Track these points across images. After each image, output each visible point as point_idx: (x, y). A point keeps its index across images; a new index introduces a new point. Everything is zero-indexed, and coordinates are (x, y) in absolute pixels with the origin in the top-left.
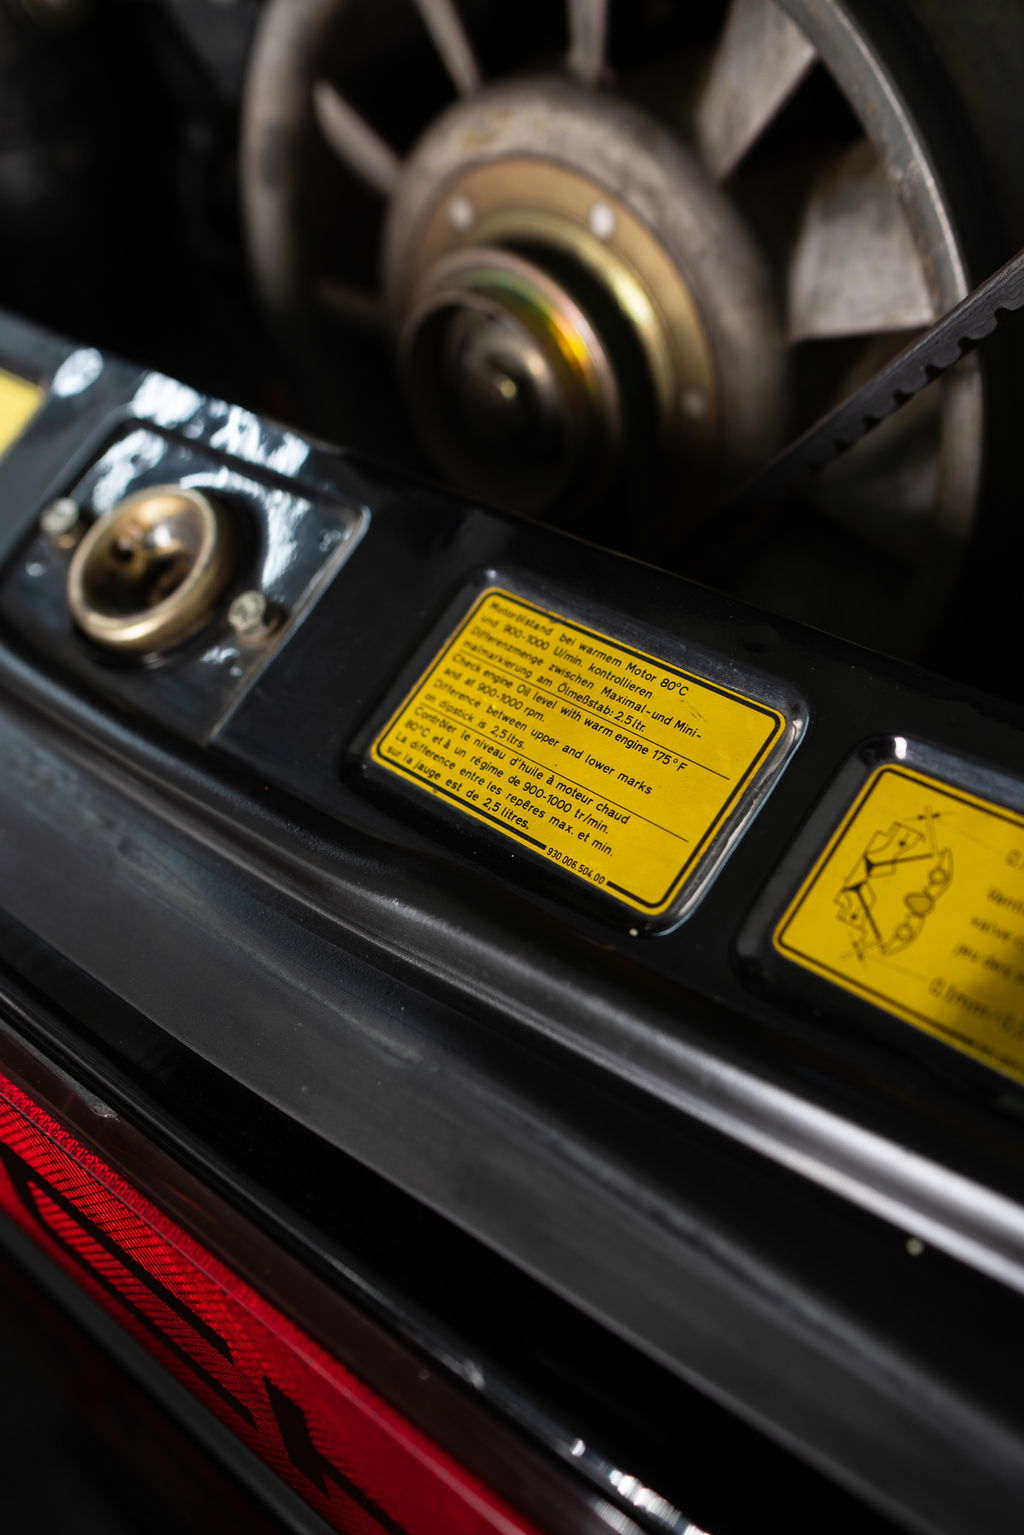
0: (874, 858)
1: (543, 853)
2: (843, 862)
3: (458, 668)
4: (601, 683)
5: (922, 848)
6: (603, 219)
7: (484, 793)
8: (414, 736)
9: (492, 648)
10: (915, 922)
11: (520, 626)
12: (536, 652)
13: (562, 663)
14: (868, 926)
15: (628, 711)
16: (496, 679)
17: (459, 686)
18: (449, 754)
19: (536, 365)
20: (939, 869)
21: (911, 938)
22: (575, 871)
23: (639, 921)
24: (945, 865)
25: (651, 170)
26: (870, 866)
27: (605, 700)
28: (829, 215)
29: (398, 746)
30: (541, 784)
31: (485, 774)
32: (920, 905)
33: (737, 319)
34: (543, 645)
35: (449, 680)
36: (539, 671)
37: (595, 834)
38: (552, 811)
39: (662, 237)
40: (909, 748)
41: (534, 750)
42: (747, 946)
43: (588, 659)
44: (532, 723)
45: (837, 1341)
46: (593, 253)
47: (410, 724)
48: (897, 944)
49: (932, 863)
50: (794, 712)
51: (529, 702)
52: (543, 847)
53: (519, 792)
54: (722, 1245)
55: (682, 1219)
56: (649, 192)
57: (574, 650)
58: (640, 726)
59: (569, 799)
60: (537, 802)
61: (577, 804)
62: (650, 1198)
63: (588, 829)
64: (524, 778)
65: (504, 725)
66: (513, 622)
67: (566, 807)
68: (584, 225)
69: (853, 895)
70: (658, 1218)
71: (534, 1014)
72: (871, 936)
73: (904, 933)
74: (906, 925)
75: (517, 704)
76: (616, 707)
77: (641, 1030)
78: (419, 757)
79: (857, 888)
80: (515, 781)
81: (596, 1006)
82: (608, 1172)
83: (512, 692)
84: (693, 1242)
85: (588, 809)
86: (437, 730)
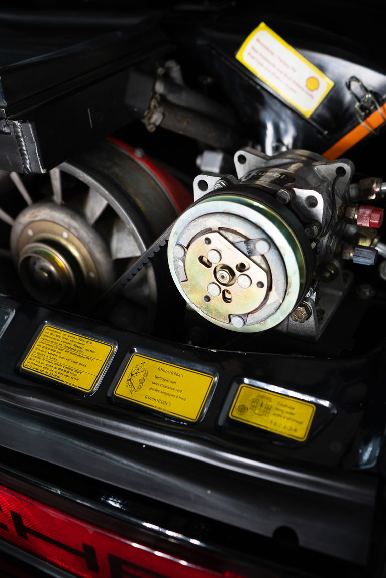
0: (132, 373)
1: (64, 383)
2: (127, 375)
3: (40, 344)
4: (73, 344)
5: (142, 370)
6: (65, 234)
7: (49, 371)
8: (31, 361)
9: (48, 339)
10: (141, 384)
11: (54, 333)
12: (58, 338)
13: (64, 340)
14: (132, 387)
15: (80, 349)
16: (49, 346)
17: (41, 348)
18: (40, 364)
19: (52, 268)
20: (145, 373)
21: (141, 388)
22: (71, 385)
23: (85, 393)
24: (146, 372)
25: (75, 224)
26: (132, 375)
27: (74, 347)
28: (118, 231)
29: (28, 364)
30: (62, 368)
31: (49, 367)
32: (142, 381)
33: (99, 256)
34: (59, 337)
35: (38, 347)
36: (59, 343)
37: (75, 377)
38: (65, 373)
39: (80, 238)
40: (137, 349)
41: (60, 361)
42: (109, 394)
43: (70, 339)
44: (59, 354)
45: (130, 466)
46: (64, 242)
47: (30, 358)
48: (138, 389)
49: (144, 372)
50: (115, 345)
51: (57, 350)
52: (63, 381)
53: (57, 370)
54: (107, 454)
55: (99, 451)
56: (75, 229)
57: (67, 337)
58: (83, 352)
59: (68, 370)
60: (61, 372)
61: (70, 371)
62: (92, 448)
63: (73, 376)
64: (58, 367)
65: (52, 356)
66: (52, 332)
67: (68, 372)
68: (61, 236)
69: (129, 381)
70: (94, 451)
71: (65, 417)
72: (133, 388)
73: (139, 387)
74: (140, 385)
75: (55, 351)
76: (77, 348)
77: (87, 415)
78: (33, 365)
79: (130, 380)
80: (56, 368)
81: (77, 412)
82: (83, 445)
83: (53, 348)
84: (101, 454)
85: (73, 372)
86: (37, 359)
